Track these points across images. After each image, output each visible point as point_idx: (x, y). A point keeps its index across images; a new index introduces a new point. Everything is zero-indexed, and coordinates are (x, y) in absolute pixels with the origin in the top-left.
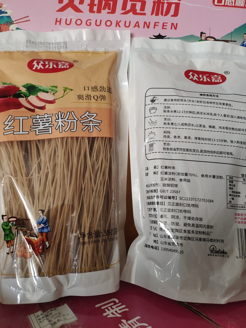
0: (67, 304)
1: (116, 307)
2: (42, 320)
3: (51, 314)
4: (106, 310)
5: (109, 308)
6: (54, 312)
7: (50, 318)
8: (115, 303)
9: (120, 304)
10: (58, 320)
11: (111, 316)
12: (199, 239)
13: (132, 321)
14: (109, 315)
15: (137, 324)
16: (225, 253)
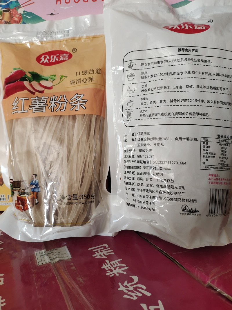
0: (67, 246)
1: (105, 251)
2: (44, 256)
3: (53, 252)
4: (96, 252)
5: (99, 251)
6: (55, 251)
7: (51, 255)
8: (105, 248)
9: (109, 249)
10: (56, 257)
11: (99, 257)
12: (170, 199)
13: (114, 262)
14: (97, 256)
15: (117, 264)
16: (197, 212)
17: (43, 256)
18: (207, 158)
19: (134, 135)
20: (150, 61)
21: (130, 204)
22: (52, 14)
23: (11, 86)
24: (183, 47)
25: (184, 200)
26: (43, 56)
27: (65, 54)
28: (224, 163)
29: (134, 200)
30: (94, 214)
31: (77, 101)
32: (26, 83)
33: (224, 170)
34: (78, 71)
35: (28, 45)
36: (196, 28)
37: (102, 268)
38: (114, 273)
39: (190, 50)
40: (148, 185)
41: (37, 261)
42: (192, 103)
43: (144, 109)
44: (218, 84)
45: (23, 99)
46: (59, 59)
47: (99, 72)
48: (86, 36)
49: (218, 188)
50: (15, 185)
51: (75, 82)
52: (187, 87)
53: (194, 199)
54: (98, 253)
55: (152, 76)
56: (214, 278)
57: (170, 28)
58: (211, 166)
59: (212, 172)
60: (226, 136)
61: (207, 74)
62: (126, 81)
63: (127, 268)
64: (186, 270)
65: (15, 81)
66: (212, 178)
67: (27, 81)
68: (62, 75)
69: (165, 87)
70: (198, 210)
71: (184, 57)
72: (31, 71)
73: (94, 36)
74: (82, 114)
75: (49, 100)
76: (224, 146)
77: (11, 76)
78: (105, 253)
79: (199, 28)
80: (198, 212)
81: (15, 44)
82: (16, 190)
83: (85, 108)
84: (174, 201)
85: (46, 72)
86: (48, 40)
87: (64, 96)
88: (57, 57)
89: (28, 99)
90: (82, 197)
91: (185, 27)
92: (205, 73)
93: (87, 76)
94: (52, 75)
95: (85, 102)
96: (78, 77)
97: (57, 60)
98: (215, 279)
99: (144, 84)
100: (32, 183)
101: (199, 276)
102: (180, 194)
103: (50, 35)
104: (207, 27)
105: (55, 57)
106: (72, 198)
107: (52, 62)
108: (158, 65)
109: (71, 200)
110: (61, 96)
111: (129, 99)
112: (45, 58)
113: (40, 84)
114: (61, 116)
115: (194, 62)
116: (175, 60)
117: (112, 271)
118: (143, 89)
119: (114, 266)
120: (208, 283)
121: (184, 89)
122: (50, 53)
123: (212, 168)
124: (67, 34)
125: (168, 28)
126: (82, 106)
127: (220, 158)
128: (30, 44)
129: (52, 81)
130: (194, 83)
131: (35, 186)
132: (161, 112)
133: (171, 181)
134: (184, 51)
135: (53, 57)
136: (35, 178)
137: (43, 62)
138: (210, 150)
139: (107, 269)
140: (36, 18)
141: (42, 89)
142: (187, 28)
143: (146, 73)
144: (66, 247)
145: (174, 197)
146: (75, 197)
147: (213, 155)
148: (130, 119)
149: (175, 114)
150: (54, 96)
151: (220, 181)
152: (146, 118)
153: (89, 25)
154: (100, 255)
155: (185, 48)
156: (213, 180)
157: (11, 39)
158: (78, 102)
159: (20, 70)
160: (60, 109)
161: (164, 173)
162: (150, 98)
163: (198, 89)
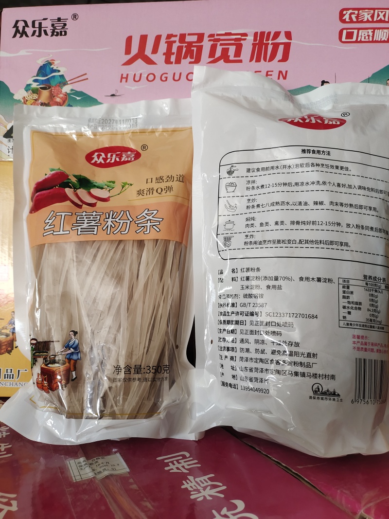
0: (120, 454)
1: (185, 462)
3: (97, 462)
4: (170, 464)
5: (175, 462)
6: (100, 461)
7: (94, 466)
8: (184, 457)
9: (191, 458)
10: (104, 470)
11: (175, 470)
12: (294, 374)
13: (202, 479)
14: (172, 469)
15: (207, 482)
16: (336, 395)
17: (82, 468)
18: (349, 310)
19: (236, 272)
20: (260, 166)
21: (227, 383)
22: (113, 95)
23: (44, 194)
24: (309, 148)
25: (315, 376)
26: (96, 154)
27: (129, 153)
28: (375, 318)
29: (234, 377)
30: (166, 401)
31: (148, 220)
32: (68, 191)
33: (376, 329)
34: (149, 177)
35: (74, 137)
36: (326, 122)
37: (183, 487)
38: (204, 496)
39: (319, 152)
40: (257, 350)
41: (73, 475)
42: (324, 227)
43: (251, 233)
44: (362, 201)
45: (63, 214)
46: (120, 159)
47: (181, 179)
48: (163, 129)
49: (367, 358)
50: (39, 348)
51: (145, 192)
52: (316, 203)
53: (331, 373)
54: (174, 464)
55: (262, 186)
56: (369, 505)
57: (290, 120)
58: (355, 323)
59: (357, 332)
60: (375, 277)
61: (344, 186)
62: (223, 193)
63: (225, 487)
64: (321, 494)
65: (52, 188)
66: (358, 342)
67: (71, 188)
68: (124, 181)
69: (283, 202)
70: (337, 392)
71: (310, 161)
72: (76, 174)
73: (174, 128)
74: (154, 239)
75: (103, 217)
76: (374, 293)
77: (46, 179)
78: (185, 464)
79: (331, 123)
80: (338, 395)
81: (54, 134)
82: (39, 357)
83: (158, 230)
84: (299, 378)
85: (100, 176)
86: (104, 131)
87: (127, 212)
88: (117, 155)
89: (71, 214)
90: (149, 369)
91: (311, 121)
92: (341, 185)
93: (163, 185)
94: (110, 182)
95: (159, 222)
96: (150, 185)
97: (118, 159)
98: (370, 507)
99: (251, 198)
100: (69, 344)
101: (344, 502)
102: (308, 366)
103: (108, 125)
104: (343, 122)
105: (114, 156)
106: (132, 371)
107: (109, 162)
108: (271, 171)
109: (130, 374)
110: (122, 212)
111: (227, 219)
112: (99, 156)
113: (90, 193)
114: (120, 241)
115: (325, 169)
116: (297, 165)
117: (199, 492)
118: (248, 204)
119: (202, 485)
120: (360, 513)
121: (312, 206)
122: (106, 150)
123: (357, 325)
124: (134, 123)
125: (286, 122)
126: (154, 227)
127: (368, 310)
128: (77, 135)
129: (109, 191)
130: (325, 197)
131: (72, 350)
132: (277, 238)
133: (294, 344)
134: (310, 153)
135: (112, 156)
136: (73, 337)
137: (96, 161)
138: (354, 298)
139: (190, 489)
140: (88, 100)
141: (93, 201)
142: (314, 122)
143: (254, 182)
144: (118, 455)
145: (300, 369)
146: (138, 369)
147: (357, 306)
148: (230, 248)
149: (298, 241)
150: (112, 212)
151: (371, 347)
152: (255, 246)
153: (168, 113)
154: (178, 468)
155: (312, 149)
156: (359, 345)
157: (49, 128)
158: (149, 222)
159: (60, 172)
160: (121, 230)
161: (283, 332)
162: (260, 218)
163: (331, 207)
